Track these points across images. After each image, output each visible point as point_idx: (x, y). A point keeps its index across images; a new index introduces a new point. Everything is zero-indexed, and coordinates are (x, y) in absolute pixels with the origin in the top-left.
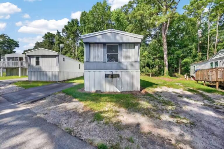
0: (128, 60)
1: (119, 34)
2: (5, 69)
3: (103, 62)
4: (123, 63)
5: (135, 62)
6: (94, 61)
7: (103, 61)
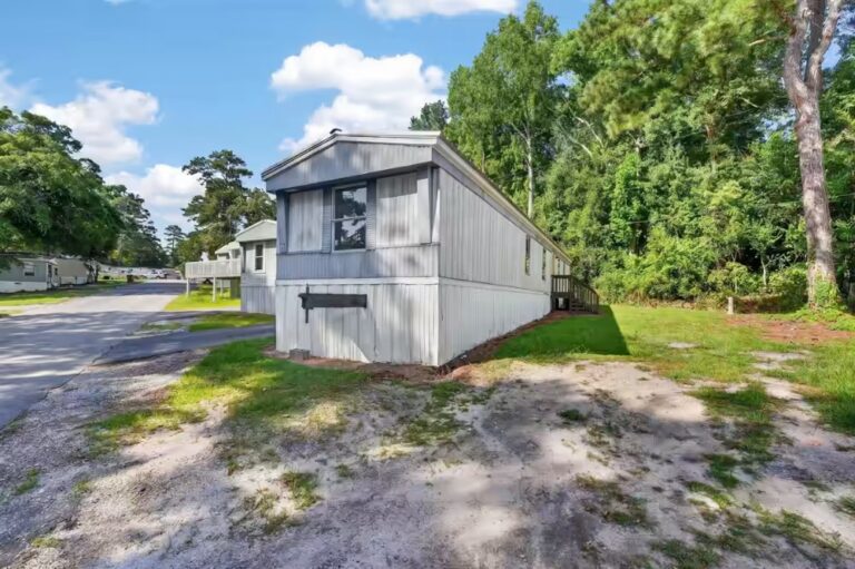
0: (398, 241)
1: (360, 145)
2: (229, 282)
3: (321, 253)
4: (379, 251)
5: (423, 245)
6: (299, 250)
7: (320, 248)
